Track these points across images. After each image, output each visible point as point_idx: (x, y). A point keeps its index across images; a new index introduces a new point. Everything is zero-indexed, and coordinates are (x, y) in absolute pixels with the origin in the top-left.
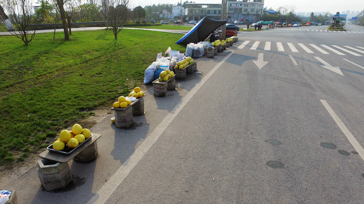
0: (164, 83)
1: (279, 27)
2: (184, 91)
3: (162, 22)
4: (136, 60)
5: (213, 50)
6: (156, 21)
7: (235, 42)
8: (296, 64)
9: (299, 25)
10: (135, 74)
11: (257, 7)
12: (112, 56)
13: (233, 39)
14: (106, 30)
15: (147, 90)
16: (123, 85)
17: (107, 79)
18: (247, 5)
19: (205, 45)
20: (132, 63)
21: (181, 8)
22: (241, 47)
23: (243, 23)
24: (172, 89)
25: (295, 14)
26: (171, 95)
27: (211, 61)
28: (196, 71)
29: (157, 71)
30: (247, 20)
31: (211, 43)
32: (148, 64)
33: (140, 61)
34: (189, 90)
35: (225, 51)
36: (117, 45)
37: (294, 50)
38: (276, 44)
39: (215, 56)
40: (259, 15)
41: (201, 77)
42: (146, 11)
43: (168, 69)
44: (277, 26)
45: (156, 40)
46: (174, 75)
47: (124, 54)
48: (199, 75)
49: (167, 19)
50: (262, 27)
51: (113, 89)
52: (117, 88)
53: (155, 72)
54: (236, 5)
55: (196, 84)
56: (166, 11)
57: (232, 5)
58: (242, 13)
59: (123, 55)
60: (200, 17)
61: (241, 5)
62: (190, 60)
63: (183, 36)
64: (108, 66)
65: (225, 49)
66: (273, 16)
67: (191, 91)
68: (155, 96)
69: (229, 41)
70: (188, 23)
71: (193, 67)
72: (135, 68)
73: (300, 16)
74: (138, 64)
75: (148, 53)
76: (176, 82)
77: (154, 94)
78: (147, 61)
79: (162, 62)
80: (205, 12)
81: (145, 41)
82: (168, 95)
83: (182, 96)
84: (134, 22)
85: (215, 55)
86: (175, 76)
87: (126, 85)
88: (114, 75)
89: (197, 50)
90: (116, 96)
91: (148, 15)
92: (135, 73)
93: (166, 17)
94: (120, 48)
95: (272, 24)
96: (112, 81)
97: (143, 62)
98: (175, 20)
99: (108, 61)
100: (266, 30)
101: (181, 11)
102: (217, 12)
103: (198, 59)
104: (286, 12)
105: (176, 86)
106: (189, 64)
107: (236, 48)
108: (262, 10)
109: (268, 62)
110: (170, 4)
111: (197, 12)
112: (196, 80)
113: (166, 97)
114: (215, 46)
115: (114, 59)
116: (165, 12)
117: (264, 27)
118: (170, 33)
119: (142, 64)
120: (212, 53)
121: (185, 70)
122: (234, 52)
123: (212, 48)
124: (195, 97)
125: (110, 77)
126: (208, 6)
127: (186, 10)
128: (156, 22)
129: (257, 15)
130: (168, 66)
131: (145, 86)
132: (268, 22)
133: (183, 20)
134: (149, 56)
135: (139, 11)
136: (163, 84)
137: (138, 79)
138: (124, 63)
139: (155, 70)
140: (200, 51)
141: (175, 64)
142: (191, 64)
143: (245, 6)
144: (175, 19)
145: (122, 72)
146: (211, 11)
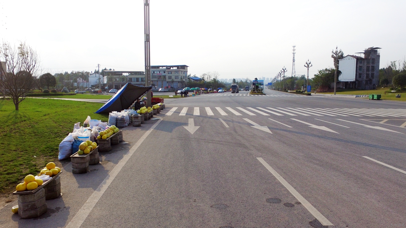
0: (85, 156)
1: (205, 93)
2: (111, 164)
3: (77, 92)
4: (46, 133)
5: (139, 118)
6: (69, 90)
7: (162, 109)
8: (227, 126)
9: (224, 91)
10: (46, 150)
11: (181, 74)
12: (12, 130)
13: (160, 106)
14: (2, 100)
15: (63, 167)
16: (29, 164)
17: (5, 158)
18: (170, 73)
19: (130, 113)
20: (41, 137)
21: (99, 76)
22: (169, 114)
23: (168, 90)
24: (95, 163)
25: (218, 80)
26: (95, 170)
27: (138, 130)
28: (122, 141)
29: (75, 144)
30: (172, 88)
31: (136, 111)
32: (62, 137)
33: (51, 134)
34: (116, 163)
35: (152, 119)
36: (19, 116)
37: (223, 113)
38: (205, 109)
39: (142, 125)
40: (183, 82)
41: (128, 147)
42: (57, 79)
43: (89, 140)
44: (202, 92)
45: (70, 110)
46: (97, 147)
47: (29, 126)
48: (126, 146)
49: (83, 88)
50: (188, 93)
51: (14, 170)
52: (21, 169)
53: (72, 144)
54: (160, 73)
55: (124, 155)
56: (81, 79)
57: (155, 72)
58: (166, 80)
59: (28, 128)
60: (120, 85)
61: (164, 72)
62: (115, 129)
63: (103, 105)
64: (6, 142)
65: (152, 117)
66: (198, 82)
67: (118, 164)
68: (75, 173)
69: (155, 108)
70: (108, 92)
71: (118, 137)
72: (45, 143)
73: (223, 82)
74: (49, 138)
75: (62, 125)
76: (100, 155)
77: (73, 170)
78: (61, 133)
79: (81, 132)
80: (127, 80)
81: (56, 111)
82: (91, 171)
83: (108, 170)
84: (40, 91)
85: (142, 123)
86: (98, 148)
87: (34, 163)
88: (14, 153)
89: (121, 119)
90: (19, 178)
91: (59, 84)
92: (46, 148)
93: (81, 85)
94: (23, 120)
95: (198, 90)
96: (12, 161)
97: (56, 135)
98: (93, 89)
99: (5, 136)
100: (192, 96)
101: (100, 79)
102: (140, 80)
103: (122, 129)
104: (210, 79)
105: (100, 160)
106: (114, 133)
107: (163, 115)
108: (186, 77)
109: (199, 127)
110: (85, 71)
111: (118, 80)
112: (124, 151)
113: (88, 173)
114: (141, 113)
115: (15, 133)
116: (80, 80)
117: (190, 94)
118: (88, 102)
119: (54, 138)
120: (138, 122)
121: (110, 141)
122: (162, 119)
123: (138, 115)
124: (124, 170)
125: (9, 155)
126: (130, 74)
127: (105, 78)
128: (70, 92)
129: (182, 82)
130: (89, 137)
131: (60, 163)
132: (193, 88)
133: (102, 89)
134: (62, 128)
135: (48, 79)
136: (85, 158)
137: (50, 156)
138: (30, 137)
139: (72, 143)
140: (125, 120)
141: (96, 134)
142: (115, 134)
143: (169, 73)
144: (92, 88)
145: (28, 149)
146: (133, 79)
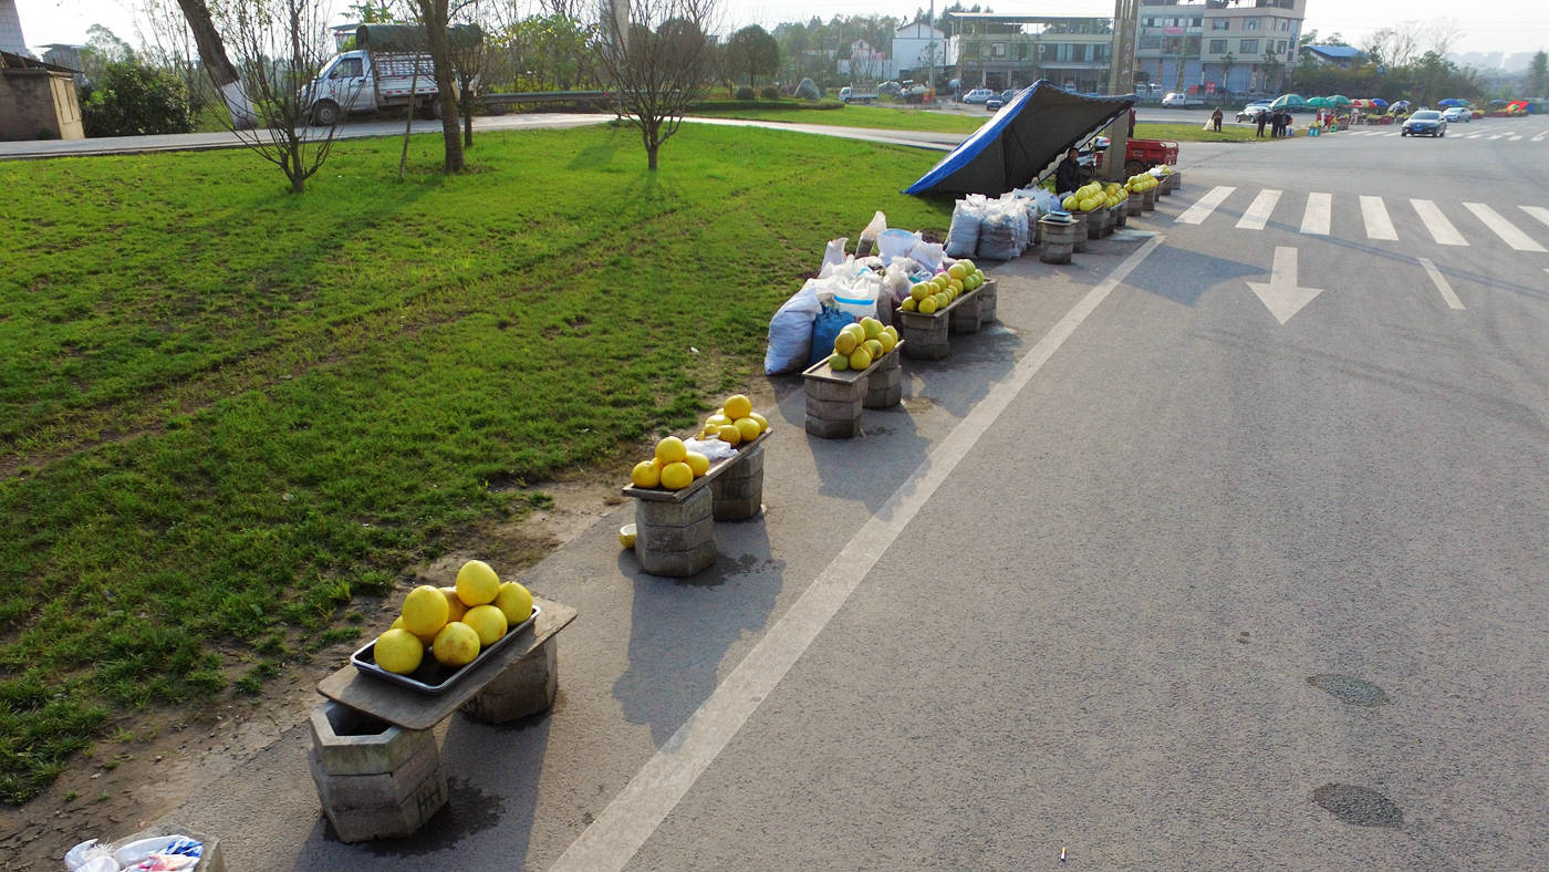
0: (852, 379)
1: (1372, 122)
2: (939, 414)
3: (847, 96)
4: (735, 265)
5: (1067, 231)
6: (822, 87)
7: (1166, 193)
8: (1453, 301)
9: (1470, 113)
10: (729, 329)
11: (1270, 33)
12: (635, 243)
13: (1159, 178)
14: (613, 129)
15: (777, 401)
16: (675, 376)
17: (611, 346)
18: (1223, 24)
19: (1034, 203)
20: (718, 278)
21: (932, 36)
22: (1194, 215)
23: (1201, 102)
24: (884, 402)
25: (1450, 59)
26: (882, 430)
27: (1060, 279)
28: (991, 322)
29: (824, 322)
30: (1221, 91)
31: (1063, 195)
32: (783, 283)
33: (750, 269)
34: (961, 413)
35: (1121, 233)
36: (656, 194)
37: (1445, 233)
38: (1359, 203)
39: (1075, 258)
40: (1277, 66)
41: (1012, 352)
42: (782, 47)
43: (869, 315)
44: (1359, 118)
45: (820, 176)
46: (899, 344)
47: (683, 234)
48: (1004, 343)
49: (870, 81)
50: (1289, 121)
51: (633, 393)
52: (652, 390)
53: (814, 323)
54: (1176, 24)
55: (992, 383)
56: (866, 46)
57: (1157, 22)
58: (1198, 58)
59: (680, 242)
60: (1010, 74)
61: (1197, 23)
62: (969, 273)
63: (941, 159)
64: (616, 289)
65: (1120, 224)
66: (1347, 69)
67: (967, 419)
68: (812, 432)
69: (1139, 187)
70: (960, 100)
71: (980, 306)
72: (726, 302)
73: (1475, 72)
74: (740, 284)
75: (786, 234)
76: (905, 371)
77: (807, 422)
78: (781, 268)
79: (846, 281)
80: (1036, 54)
81: (772, 179)
82: (868, 433)
83: (929, 437)
84: (727, 91)
85: (1076, 251)
86: (902, 346)
87: (689, 374)
88: (637, 330)
89: (997, 229)
90: (644, 424)
91: (789, 63)
92: (729, 322)
93: (863, 70)
94: (668, 208)
95: (1340, 109)
96: (629, 357)
97: (764, 273)
98: (904, 86)
99: (615, 264)
100: (1308, 135)
101: (932, 46)
102: (1089, 54)
103: (1000, 268)
104: (1411, 55)
105: (904, 393)
106: (965, 291)
107: (1169, 221)
108: (1292, 46)
109: (1319, 291)
110: (882, 15)
111: (1000, 51)
112: (994, 365)
113: (856, 439)
114: (1079, 210)
115: (641, 256)
116: (861, 50)
117: (1299, 122)
118: (882, 146)
119: (758, 284)
120: (1063, 244)
121: (946, 321)
122: (1160, 239)
123: (1066, 219)
124: (988, 445)
125: (623, 336)
126: (1050, 26)
127: (952, 44)
128: (823, 94)
129: (1270, 68)
130: (871, 303)
131: (768, 386)
132: (1318, 98)
133: (937, 86)
134: (788, 248)
135: (753, 43)
136: (850, 385)
137: (741, 353)
138: (685, 274)
139: (814, 318)
140: (1013, 232)
141: (901, 290)
142: (970, 294)
143: (1215, 28)
144: (901, 83)
145: (675, 318)
146: (1059, 48)
